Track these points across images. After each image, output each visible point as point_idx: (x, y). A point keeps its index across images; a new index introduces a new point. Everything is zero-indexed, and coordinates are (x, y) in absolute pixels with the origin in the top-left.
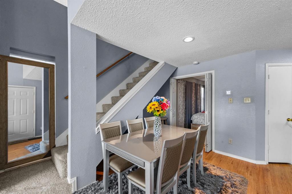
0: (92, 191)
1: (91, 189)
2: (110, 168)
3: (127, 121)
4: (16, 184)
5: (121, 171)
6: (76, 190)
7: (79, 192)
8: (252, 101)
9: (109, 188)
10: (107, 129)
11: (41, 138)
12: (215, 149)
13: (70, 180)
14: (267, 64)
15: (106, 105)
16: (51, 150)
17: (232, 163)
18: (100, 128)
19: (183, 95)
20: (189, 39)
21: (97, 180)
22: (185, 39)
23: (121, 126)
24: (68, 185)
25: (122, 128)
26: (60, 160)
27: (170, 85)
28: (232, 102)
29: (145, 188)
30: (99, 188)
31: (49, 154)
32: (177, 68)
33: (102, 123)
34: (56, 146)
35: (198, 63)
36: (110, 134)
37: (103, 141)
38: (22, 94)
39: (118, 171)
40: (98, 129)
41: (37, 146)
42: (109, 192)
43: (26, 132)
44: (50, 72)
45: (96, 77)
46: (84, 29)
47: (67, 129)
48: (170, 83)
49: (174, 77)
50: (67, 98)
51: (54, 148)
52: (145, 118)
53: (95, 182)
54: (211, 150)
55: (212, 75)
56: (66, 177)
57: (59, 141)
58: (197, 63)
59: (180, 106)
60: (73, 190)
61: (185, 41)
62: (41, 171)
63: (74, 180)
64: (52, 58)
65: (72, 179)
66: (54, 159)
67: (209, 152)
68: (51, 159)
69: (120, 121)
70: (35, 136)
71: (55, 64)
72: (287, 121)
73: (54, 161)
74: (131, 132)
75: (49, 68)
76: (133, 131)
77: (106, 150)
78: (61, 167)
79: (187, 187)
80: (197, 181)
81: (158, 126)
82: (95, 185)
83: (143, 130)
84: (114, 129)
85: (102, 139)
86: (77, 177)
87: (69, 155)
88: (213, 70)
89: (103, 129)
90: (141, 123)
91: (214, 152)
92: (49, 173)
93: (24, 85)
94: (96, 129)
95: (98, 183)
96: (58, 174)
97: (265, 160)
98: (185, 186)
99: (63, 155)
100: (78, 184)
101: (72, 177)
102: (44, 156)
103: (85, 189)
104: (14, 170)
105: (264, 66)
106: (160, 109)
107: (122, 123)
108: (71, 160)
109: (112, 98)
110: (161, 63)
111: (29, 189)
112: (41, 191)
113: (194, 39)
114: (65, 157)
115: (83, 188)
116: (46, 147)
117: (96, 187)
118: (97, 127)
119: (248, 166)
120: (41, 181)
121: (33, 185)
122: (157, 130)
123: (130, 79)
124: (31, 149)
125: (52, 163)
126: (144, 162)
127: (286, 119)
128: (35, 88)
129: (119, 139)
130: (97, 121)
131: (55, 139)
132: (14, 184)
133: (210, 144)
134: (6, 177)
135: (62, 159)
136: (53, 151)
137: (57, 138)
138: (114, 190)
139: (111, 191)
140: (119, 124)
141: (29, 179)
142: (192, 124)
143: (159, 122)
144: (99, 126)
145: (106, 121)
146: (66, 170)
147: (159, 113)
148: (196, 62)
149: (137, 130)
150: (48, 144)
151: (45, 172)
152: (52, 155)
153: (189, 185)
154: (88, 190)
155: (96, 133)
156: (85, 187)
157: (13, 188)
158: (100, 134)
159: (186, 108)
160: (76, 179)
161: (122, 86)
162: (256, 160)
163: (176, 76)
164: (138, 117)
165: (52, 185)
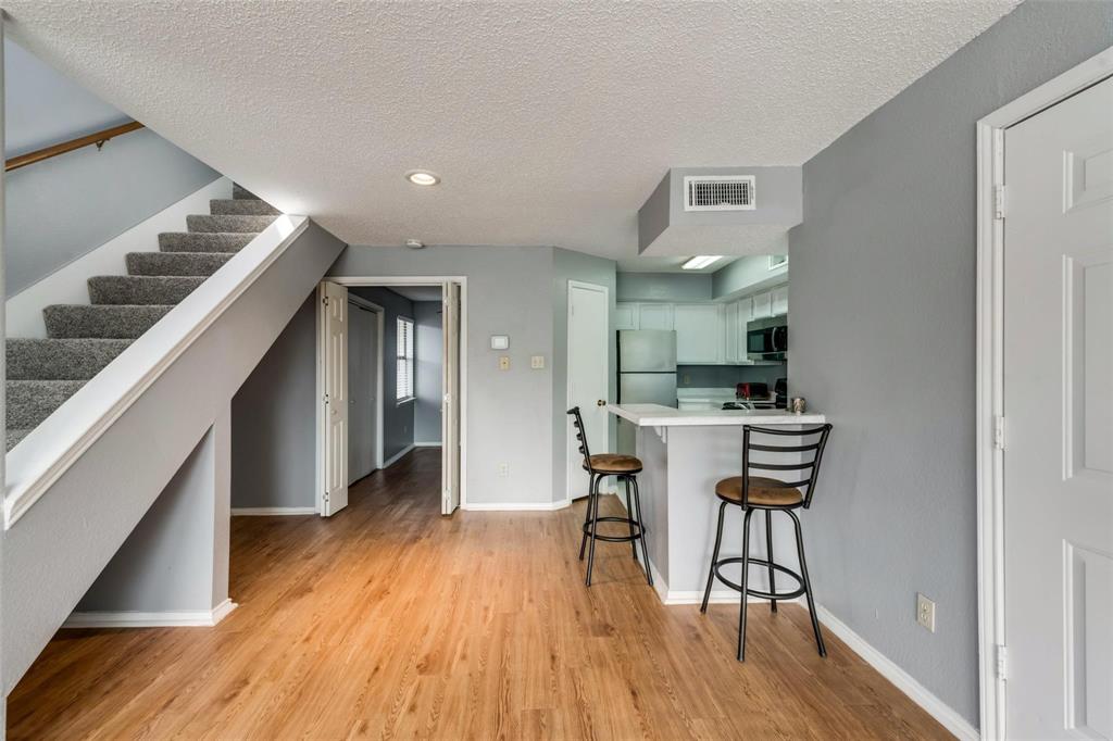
20: (423, 179)
22: (414, 174)
27: (323, 305)
35: (423, 247)
48: (323, 297)
49: (340, 279)
55: (459, 287)
58: (420, 245)
61: (412, 178)
88: (463, 275)
105: (564, 286)
113: (438, 182)
148: (414, 243)
163: (346, 277)
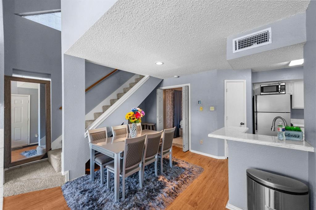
0: (81, 181)
1: (81, 180)
2: (95, 163)
3: (112, 127)
4: (20, 177)
5: (103, 164)
6: (68, 181)
7: (71, 182)
8: (215, 109)
9: (95, 178)
10: (94, 134)
11: (37, 145)
12: (191, 149)
13: (63, 173)
14: (225, 81)
15: (97, 113)
16: (48, 152)
17: (200, 159)
18: (88, 133)
19: (171, 103)
20: (159, 63)
21: (86, 174)
23: (107, 131)
24: (62, 176)
25: (108, 133)
26: (56, 159)
28: (202, 110)
29: (114, 171)
30: (86, 179)
31: (46, 156)
32: (163, 80)
33: (90, 129)
34: (52, 149)
36: (96, 137)
37: (91, 142)
38: (16, 102)
39: (100, 164)
40: (87, 134)
41: (33, 152)
42: (95, 181)
43: (21, 139)
44: (47, 87)
45: (85, 91)
46: (75, 57)
47: (61, 135)
49: (161, 88)
50: (61, 108)
51: (51, 151)
52: (129, 125)
53: (84, 175)
54: (189, 150)
55: (188, 88)
56: (61, 171)
57: (54, 145)
58: (178, 76)
59: (168, 112)
60: (66, 181)
61: (157, 64)
62: (40, 168)
63: (67, 173)
64: (48, 75)
65: (65, 172)
66: (50, 159)
67: (187, 151)
68: (47, 160)
69: (106, 128)
70: (30, 143)
71: (50, 80)
72: (240, 125)
73: (50, 161)
74: (115, 135)
75: (45, 84)
76: (117, 135)
77: (92, 149)
78: (57, 163)
79: (155, 175)
80: (164, 171)
81: (134, 130)
82: (84, 177)
83: (127, 134)
84: (100, 134)
85: (90, 141)
86: (69, 171)
87: (62, 154)
88: (189, 83)
89: (90, 134)
90: (125, 129)
91: (190, 152)
92: (46, 169)
93: (18, 94)
94: (85, 133)
95: (86, 176)
96: (54, 169)
97: (224, 156)
98: (153, 174)
99: (58, 155)
100: (70, 176)
101: (65, 170)
102: (41, 157)
103: (76, 180)
104: (16, 168)
105: (223, 82)
106: (135, 118)
107: (108, 129)
108: (64, 157)
109: (103, 107)
110: (147, 76)
111: (31, 179)
112: (41, 181)
113: (163, 63)
114: (60, 156)
115: (75, 179)
116: (43, 151)
117: (85, 178)
118: (86, 132)
119: (210, 161)
120: (40, 174)
121: (34, 177)
122: (133, 133)
123: (120, 90)
124: (27, 155)
125: (49, 163)
126: (114, 154)
127: (240, 123)
128: (30, 96)
129: (105, 141)
130: (86, 128)
131: (51, 144)
132: (19, 177)
133: (187, 145)
134: (11, 173)
135: (57, 158)
136: (49, 153)
137: (53, 143)
138: (98, 179)
139: (96, 180)
140: (105, 129)
141: (30, 174)
142: (181, 129)
143: (134, 127)
144: (87, 131)
145: (94, 127)
146: (60, 166)
147: (134, 121)
149: (121, 134)
150: (45, 148)
151: (43, 169)
152: (49, 156)
153: (156, 174)
154: (78, 180)
155: (85, 137)
156: (76, 179)
157: (18, 179)
158: (88, 138)
159: (174, 115)
160: (68, 172)
161: (113, 96)
162: (218, 156)
163: (162, 87)
164: (124, 124)
165: (49, 177)
